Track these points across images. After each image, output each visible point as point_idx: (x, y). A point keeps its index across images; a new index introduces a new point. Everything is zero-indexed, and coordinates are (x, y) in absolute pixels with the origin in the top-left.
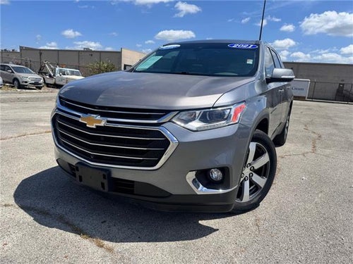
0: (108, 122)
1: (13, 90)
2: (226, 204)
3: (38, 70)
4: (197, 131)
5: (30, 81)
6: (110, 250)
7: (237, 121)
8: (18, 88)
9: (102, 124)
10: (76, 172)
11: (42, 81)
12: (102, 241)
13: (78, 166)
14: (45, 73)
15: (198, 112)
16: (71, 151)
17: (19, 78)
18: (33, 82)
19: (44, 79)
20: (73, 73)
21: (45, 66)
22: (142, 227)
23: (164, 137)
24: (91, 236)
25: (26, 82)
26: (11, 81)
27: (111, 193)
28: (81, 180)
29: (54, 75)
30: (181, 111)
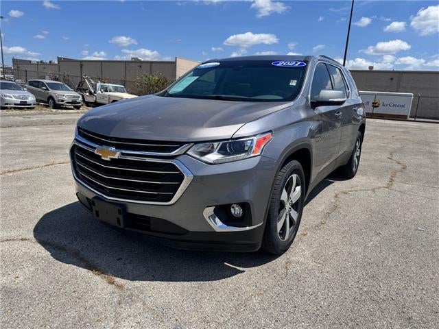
0: (123, 154)
1: (48, 110)
2: (253, 242)
3: (76, 87)
4: (215, 164)
5: (67, 100)
6: (120, 287)
7: (259, 154)
8: (54, 108)
9: (116, 157)
10: (93, 207)
11: (80, 99)
12: (114, 278)
13: (94, 200)
14: (85, 90)
15: (216, 144)
16: (90, 186)
17: (54, 96)
18: (70, 101)
19: (83, 96)
20: (116, 90)
21: (84, 81)
22: (159, 265)
23: (178, 170)
24: (103, 273)
25: (62, 101)
26: (46, 100)
27: (127, 229)
28: (98, 215)
29: (95, 92)
30: (196, 143)
